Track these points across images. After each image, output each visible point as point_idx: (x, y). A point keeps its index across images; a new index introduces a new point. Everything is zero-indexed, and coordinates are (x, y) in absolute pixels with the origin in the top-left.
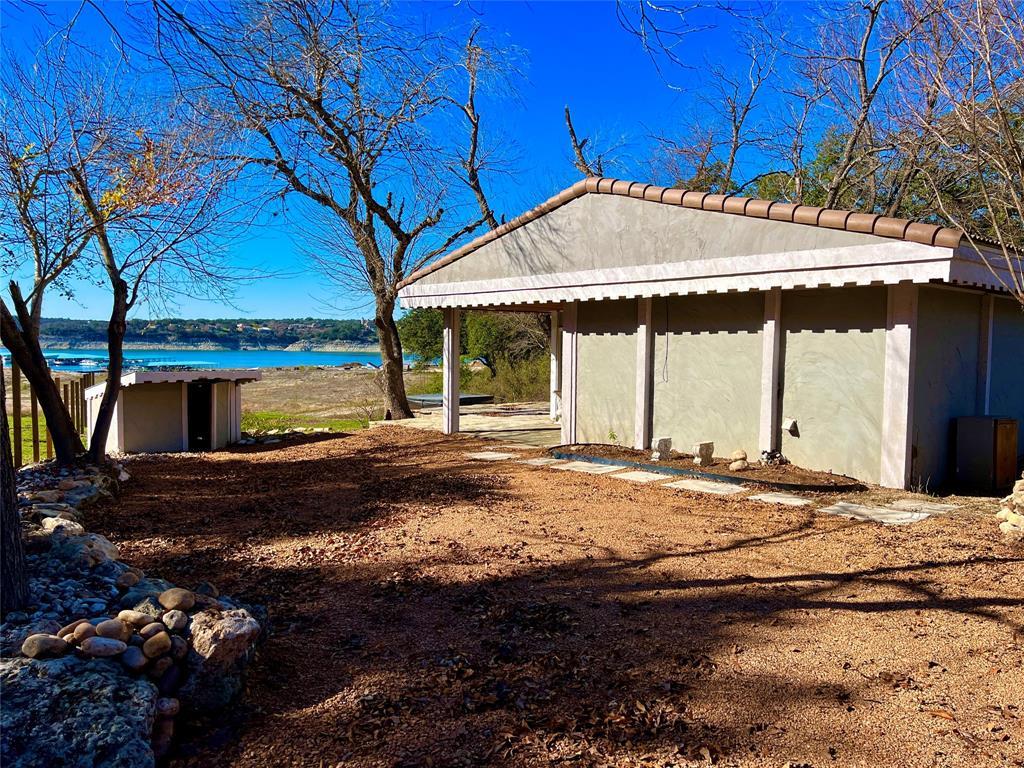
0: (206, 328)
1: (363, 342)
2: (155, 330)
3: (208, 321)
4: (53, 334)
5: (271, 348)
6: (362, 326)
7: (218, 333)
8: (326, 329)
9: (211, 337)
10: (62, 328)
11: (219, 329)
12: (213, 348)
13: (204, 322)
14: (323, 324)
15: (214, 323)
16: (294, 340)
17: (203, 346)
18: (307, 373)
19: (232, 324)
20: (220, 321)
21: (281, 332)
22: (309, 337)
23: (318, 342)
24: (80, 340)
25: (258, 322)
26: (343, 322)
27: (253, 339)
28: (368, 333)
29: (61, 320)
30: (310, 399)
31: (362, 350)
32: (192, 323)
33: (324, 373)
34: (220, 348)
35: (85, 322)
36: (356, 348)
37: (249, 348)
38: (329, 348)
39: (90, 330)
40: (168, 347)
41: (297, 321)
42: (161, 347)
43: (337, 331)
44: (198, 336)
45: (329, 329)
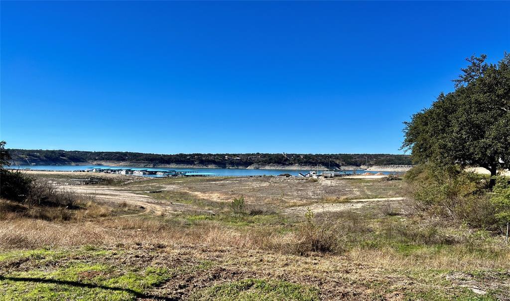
0: (212, 158)
1: (284, 164)
2: (189, 159)
3: (212, 155)
4: (146, 161)
5: (240, 167)
6: (283, 157)
7: (216, 160)
8: (266, 158)
9: (214, 162)
10: (150, 158)
11: (217, 158)
12: (214, 168)
13: (210, 155)
14: (265, 155)
15: (215, 155)
16: (250, 164)
17: (210, 167)
19: (223, 156)
20: (218, 155)
21: (245, 160)
22: (258, 162)
23: (262, 165)
24: (158, 163)
25: (235, 155)
26: (273, 154)
27: (232, 163)
28: (286, 160)
29: (150, 154)
31: (283, 169)
32: (205, 155)
34: (217, 167)
35: (160, 155)
36: (280, 167)
37: (230, 168)
38: (267, 168)
39: (162, 158)
40: (195, 167)
41: (252, 154)
42: (192, 167)
43: (271, 159)
44: (207, 162)
45: (267, 158)
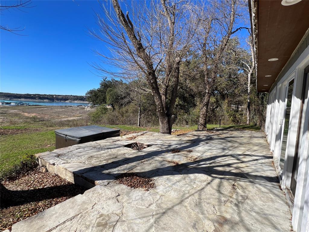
0: (46, 96)
1: (84, 101)
2: (33, 96)
3: (47, 95)
4: (5, 96)
5: (62, 101)
6: (83, 97)
7: (49, 98)
9: (47, 98)
10: (7, 95)
11: (49, 97)
12: (47, 101)
13: (45, 95)
14: (75, 96)
15: (48, 95)
16: (67, 100)
17: (45, 101)
18: (67, 107)
19: (53, 96)
20: (50, 95)
21: (64, 98)
22: (71, 99)
23: (73, 100)
24: (12, 98)
25: (59, 96)
26: (79, 96)
27: (58, 99)
28: (85, 99)
29: (8, 93)
32: (42, 95)
33: (72, 107)
34: (49, 101)
36: (82, 102)
37: (57, 101)
38: (76, 102)
39: (15, 96)
40: (36, 100)
41: (69, 96)
42: (34, 100)
43: (78, 98)
44: (44, 98)
45: (76, 98)
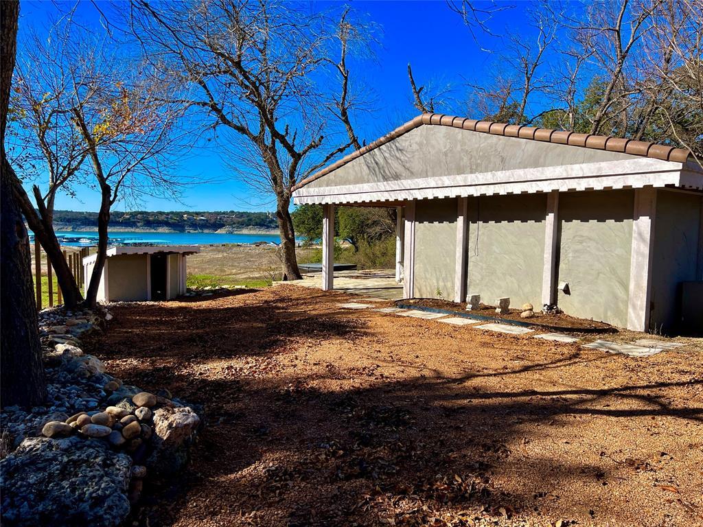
0: (163, 218)
1: (268, 227)
2: (129, 219)
3: (164, 213)
4: (61, 221)
5: (206, 231)
6: (267, 217)
7: (170, 221)
8: (243, 219)
9: (166, 224)
10: (67, 217)
11: (171, 218)
12: (167, 231)
13: (161, 213)
14: (241, 215)
15: (168, 214)
16: (221, 226)
17: (160, 230)
18: (230, 249)
19: (180, 214)
20: (172, 213)
21: (213, 221)
22: (232, 224)
23: (238, 227)
24: (80, 225)
25: (197, 214)
26: (254, 213)
27: (194, 225)
28: (272, 221)
29: (67, 211)
30: (233, 266)
31: (268, 233)
32: (153, 214)
33: (242, 249)
34: (172, 231)
35: (83, 213)
36: (263, 232)
37: (191, 231)
38: (245, 231)
39: (86, 218)
40: (137, 230)
41: (224, 213)
42: (133, 230)
43: (251, 220)
44: (157, 223)
45: (245, 219)
